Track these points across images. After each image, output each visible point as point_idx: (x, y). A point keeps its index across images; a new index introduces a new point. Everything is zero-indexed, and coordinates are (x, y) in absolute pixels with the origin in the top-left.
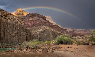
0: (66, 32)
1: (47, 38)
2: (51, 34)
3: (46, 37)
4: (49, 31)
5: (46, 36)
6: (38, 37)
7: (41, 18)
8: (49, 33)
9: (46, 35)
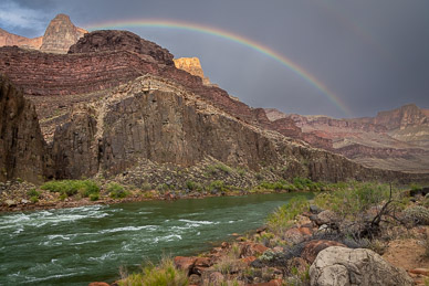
0: (260, 122)
1: (148, 139)
2: (177, 117)
3: (143, 134)
4: (165, 101)
5: (146, 128)
6: (99, 135)
7: (151, 54)
8: (162, 110)
9: (142, 122)
